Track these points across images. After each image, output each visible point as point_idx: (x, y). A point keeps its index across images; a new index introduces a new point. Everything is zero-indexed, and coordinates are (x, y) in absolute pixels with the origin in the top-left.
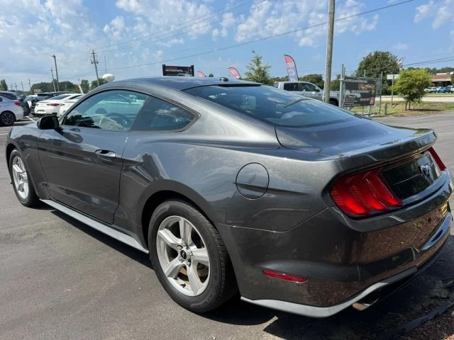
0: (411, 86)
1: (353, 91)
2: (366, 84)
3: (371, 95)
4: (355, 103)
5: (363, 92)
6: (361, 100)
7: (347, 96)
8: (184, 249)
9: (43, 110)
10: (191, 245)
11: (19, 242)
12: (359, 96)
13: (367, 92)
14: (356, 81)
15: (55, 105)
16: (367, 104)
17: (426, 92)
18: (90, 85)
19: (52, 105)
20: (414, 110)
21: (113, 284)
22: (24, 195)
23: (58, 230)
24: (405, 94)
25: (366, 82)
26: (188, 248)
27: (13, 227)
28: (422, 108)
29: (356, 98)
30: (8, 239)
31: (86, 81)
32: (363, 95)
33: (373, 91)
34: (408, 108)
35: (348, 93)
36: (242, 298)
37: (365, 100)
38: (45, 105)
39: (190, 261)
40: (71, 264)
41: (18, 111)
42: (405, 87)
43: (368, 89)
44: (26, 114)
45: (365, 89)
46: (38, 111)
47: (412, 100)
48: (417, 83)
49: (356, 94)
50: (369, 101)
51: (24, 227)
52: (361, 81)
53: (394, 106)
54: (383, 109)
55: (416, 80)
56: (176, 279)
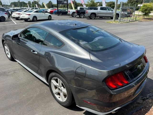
0: (146, 10)
1: (124, 12)
2: (130, 9)
3: (131, 13)
4: (125, 16)
5: (128, 12)
6: (127, 15)
7: (122, 14)
8: (59, 87)
9: (15, 16)
10: (62, 87)
11: (8, 76)
12: (126, 13)
13: (130, 12)
14: (126, 8)
15: (19, 14)
16: (129, 16)
17: (151, 12)
18: (31, 3)
19: (18, 14)
20: (146, 19)
21: (38, 94)
22: (9, 56)
23: (20, 71)
24: (143, 13)
25: (130, 8)
26: (60, 87)
27: (6, 69)
28: (149, 18)
29: (126, 15)
30: (4, 74)
31: (30, 2)
32: (128, 13)
33: (132, 12)
34: (144, 18)
35: (123, 12)
36: (77, 105)
37: (128, 15)
38: (15, 14)
39: (61, 91)
40: (25, 85)
41: (6, 16)
42: (144, 10)
43: (130, 11)
44: (9, 17)
45: (129, 11)
46: (13, 16)
47: (146, 15)
48: (148, 9)
49: (125, 13)
50: (130, 16)
51: (10, 69)
52: (128, 8)
53: (139, 16)
54: (135, 17)
55: (148, 8)
56: (57, 95)
